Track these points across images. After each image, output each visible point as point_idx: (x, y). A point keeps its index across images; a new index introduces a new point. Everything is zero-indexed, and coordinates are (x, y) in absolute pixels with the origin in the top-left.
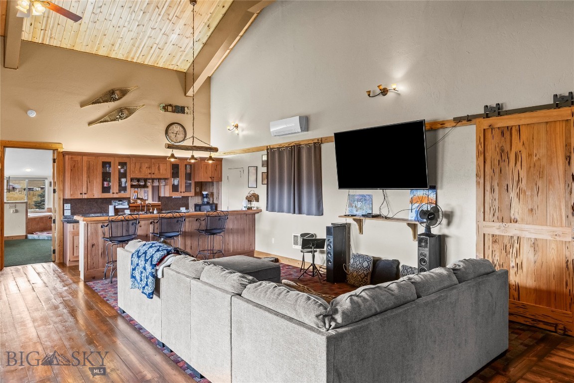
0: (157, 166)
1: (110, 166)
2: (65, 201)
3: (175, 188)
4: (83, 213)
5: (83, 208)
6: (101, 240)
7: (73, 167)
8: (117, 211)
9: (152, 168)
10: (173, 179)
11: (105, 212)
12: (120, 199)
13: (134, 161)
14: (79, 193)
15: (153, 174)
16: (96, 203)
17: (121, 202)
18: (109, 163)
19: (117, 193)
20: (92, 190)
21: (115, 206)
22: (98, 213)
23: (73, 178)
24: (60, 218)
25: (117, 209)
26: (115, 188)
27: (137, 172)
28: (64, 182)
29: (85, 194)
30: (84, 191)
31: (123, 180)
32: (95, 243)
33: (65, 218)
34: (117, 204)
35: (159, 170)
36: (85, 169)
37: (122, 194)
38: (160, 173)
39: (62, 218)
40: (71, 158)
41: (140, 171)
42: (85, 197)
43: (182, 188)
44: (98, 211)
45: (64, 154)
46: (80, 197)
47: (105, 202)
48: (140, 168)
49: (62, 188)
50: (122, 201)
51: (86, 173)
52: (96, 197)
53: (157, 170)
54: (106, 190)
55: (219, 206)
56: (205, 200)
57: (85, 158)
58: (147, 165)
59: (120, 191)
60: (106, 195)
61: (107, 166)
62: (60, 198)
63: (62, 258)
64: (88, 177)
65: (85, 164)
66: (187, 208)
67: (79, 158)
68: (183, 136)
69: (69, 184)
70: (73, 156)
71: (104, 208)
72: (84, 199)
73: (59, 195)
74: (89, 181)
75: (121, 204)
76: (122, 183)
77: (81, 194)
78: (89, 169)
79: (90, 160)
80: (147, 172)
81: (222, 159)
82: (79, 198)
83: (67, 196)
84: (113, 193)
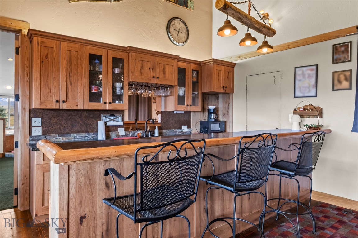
0: (163, 68)
1: (101, 63)
2: (34, 113)
3: (181, 100)
4: (61, 133)
5: (61, 124)
6: (101, 204)
7: (44, 57)
8: (108, 129)
9: (157, 70)
10: (178, 87)
11: (92, 132)
12: (112, 113)
13: (133, 58)
14: (54, 100)
15: (158, 78)
16: (80, 117)
17: (112, 118)
18: (100, 57)
19: (110, 103)
20: (74, 96)
21: (105, 123)
22: (83, 132)
23: (44, 76)
24: (25, 140)
25: (108, 126)
26: (107, 96)
27: (137, 74)
28: (30, 83)
29: (64, 102)
30: (63, 97)
31: (118, 85)
32: (87, 211)
33: (32, 140)
34: (108, 120)
35: (164, 73)
36: (64, 62)
37: (117, 105)
38: (165, 77)
39: (28, 140)
40: (42, 42)
41: (141, 73)
42: (65, 106)
43: (189, 101)
44: (83, 129)
45: (32, 33)
46: (55, 106)
47: (91, 116)
48: (142, 67)
49: (28, 93)
50: (113, 115)
51: (65, 69)
52: (80, 107)
53: (162, 73)
54: (94, 97)
55: (229, 124)
56: (213, 116)
57: (64, 45)
58: (149, 65)
59: (114, 101)
60: (95, 106)
61: (97, 61)
62: (24, 108)
63: (27, 203)
64: (69, 75)
65: (64, 55)
66: (189, 127)
67: (54, 44)
68: (186, 36)
69: (38, 84)
70: (45, 40)
71: (91, 125)
72: (62, 110)
73: (23, 103)
74: (70, 83)
75: (113, 120)
76: (116, 90)
77: (57, 101)
78: (70, 62)
79: (71, 49)
80: (149, 76)
81: (235, 64)
82: (54, 108)
83: (36, 105)
84: (105, 103)
